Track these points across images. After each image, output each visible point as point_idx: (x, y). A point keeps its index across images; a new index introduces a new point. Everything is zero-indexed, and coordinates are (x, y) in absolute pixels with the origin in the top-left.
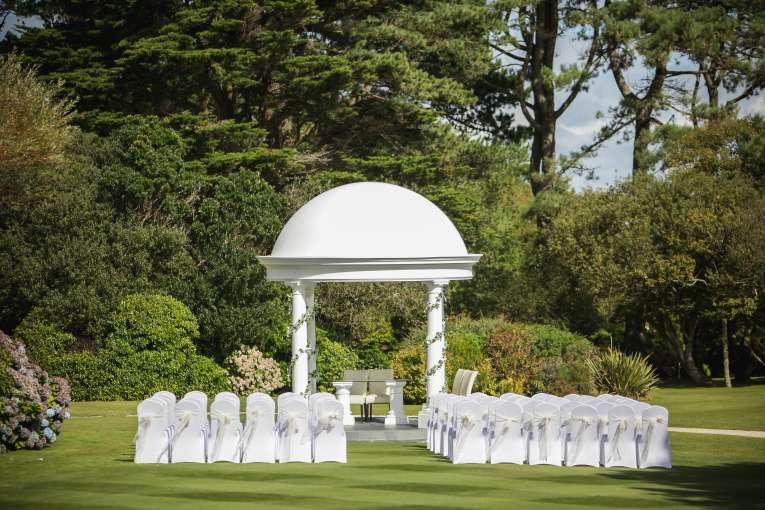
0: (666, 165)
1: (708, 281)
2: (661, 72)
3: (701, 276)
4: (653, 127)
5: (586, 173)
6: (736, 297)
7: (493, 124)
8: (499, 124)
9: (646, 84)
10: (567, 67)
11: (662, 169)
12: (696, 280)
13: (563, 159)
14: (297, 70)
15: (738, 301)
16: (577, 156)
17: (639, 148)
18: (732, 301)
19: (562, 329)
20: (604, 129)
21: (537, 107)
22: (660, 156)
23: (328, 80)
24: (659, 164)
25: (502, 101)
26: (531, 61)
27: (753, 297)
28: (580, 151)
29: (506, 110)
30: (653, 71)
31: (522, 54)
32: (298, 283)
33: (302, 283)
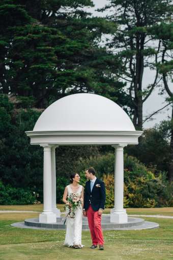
16: (152, 115)
26: (134, 82)
28: (153, 113)
31: (131, 79)
32: (47, 145)
33: (49, 145)
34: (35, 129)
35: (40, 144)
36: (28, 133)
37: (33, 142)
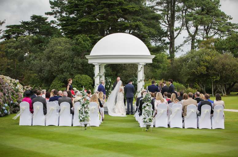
0: (199, 48)
1: (209, 73)
2: (197, 29)
3: (208, 72)
4: (195, 40)
5: (181, 50)
6: (215, 76)
7: (161, 41)
8: (163, 41)
9: (194, 31)
10: (177, 27)
11: (198, 49)
12: (206, 72)
13: (176, 47)
14: (117, 25)
15: (216, 77)
16: (179, 46)
17: (193, 44)
18: (214, 77)
19: (177, 82)
20: (185, 41)
21: (171, 37)
22: (197, 46)
23: (124, 27)
24: (197, 48)
25: (163, 36)
26: (169, 27)
27: (219, 76)
28: (180, 45)
29: (164, 38)
30: (195, 28)
31: (167, 25)
32: (96, 64)
33: (98, 63)
34: (91, 55)
35: (93, 63)
36: (87, 57)
37: (90, 62)
